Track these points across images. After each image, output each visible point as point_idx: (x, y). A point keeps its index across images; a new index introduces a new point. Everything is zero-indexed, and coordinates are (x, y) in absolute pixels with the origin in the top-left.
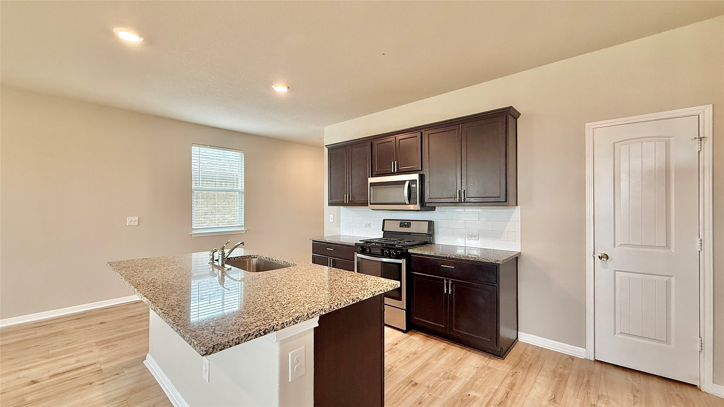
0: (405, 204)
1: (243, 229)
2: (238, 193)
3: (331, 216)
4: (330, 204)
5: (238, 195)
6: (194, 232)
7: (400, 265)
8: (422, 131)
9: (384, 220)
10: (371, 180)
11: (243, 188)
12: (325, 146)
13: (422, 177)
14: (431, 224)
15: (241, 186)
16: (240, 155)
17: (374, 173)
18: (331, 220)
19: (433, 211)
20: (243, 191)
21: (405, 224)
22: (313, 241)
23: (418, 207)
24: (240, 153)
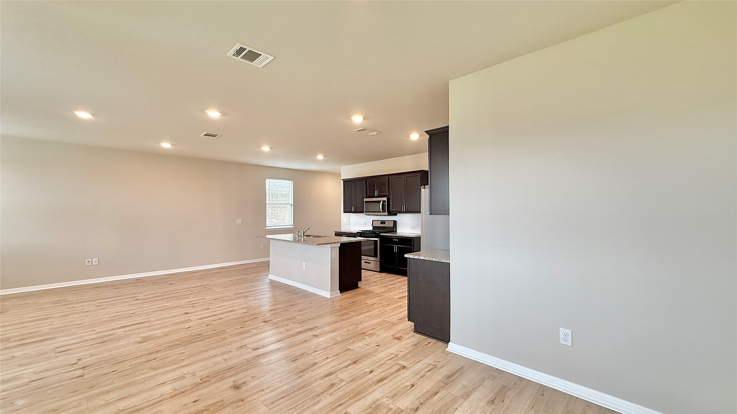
0: (381, 212)
1: (292, 227)
2: (289, 205)
3: (345, 219)
4: (344, 212)
5: (289, 206)
6: (267, 228)
7: (377, 241)
8: (389, 176)
9: (373, 220)
10: (365, 200)
11: (293, 202)
12: (342, 180)
13: (388, 200)
14: (395, 222)
15: (291, 202)
16: (290, 183)
17: (367, 196)
18: (345, 221)
19: (396, 216)
20: (293, 204)
21: (383, 222)
22: (335, 232)
23: (386, 213)
24: (290, 181)
